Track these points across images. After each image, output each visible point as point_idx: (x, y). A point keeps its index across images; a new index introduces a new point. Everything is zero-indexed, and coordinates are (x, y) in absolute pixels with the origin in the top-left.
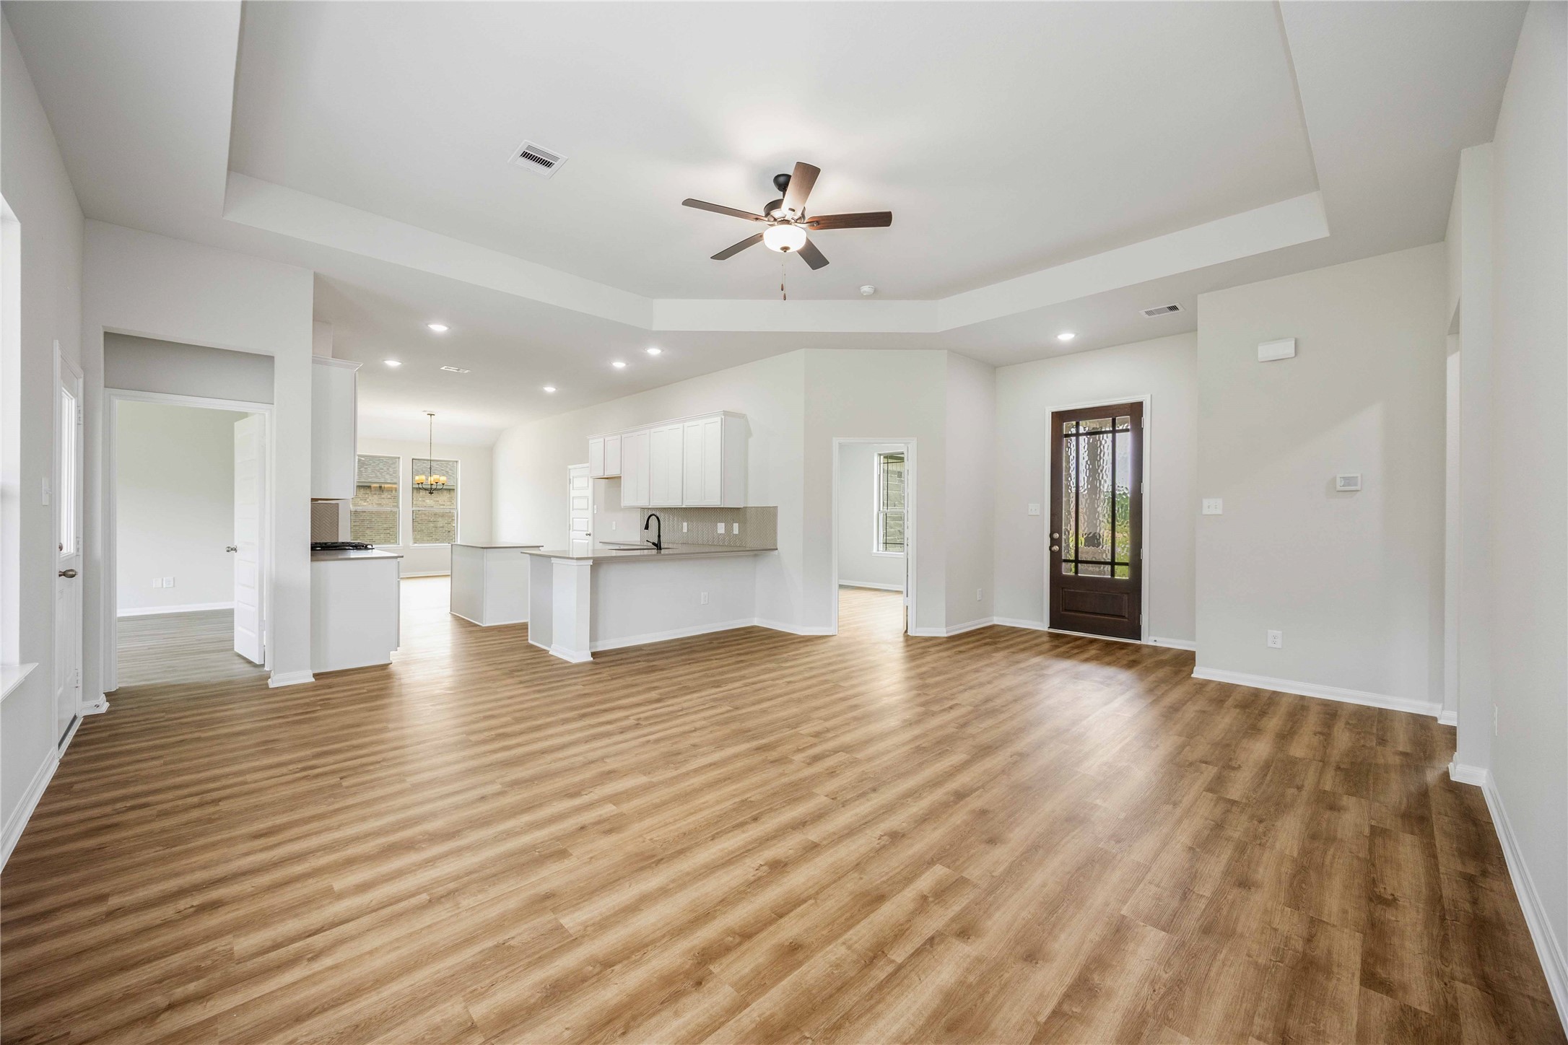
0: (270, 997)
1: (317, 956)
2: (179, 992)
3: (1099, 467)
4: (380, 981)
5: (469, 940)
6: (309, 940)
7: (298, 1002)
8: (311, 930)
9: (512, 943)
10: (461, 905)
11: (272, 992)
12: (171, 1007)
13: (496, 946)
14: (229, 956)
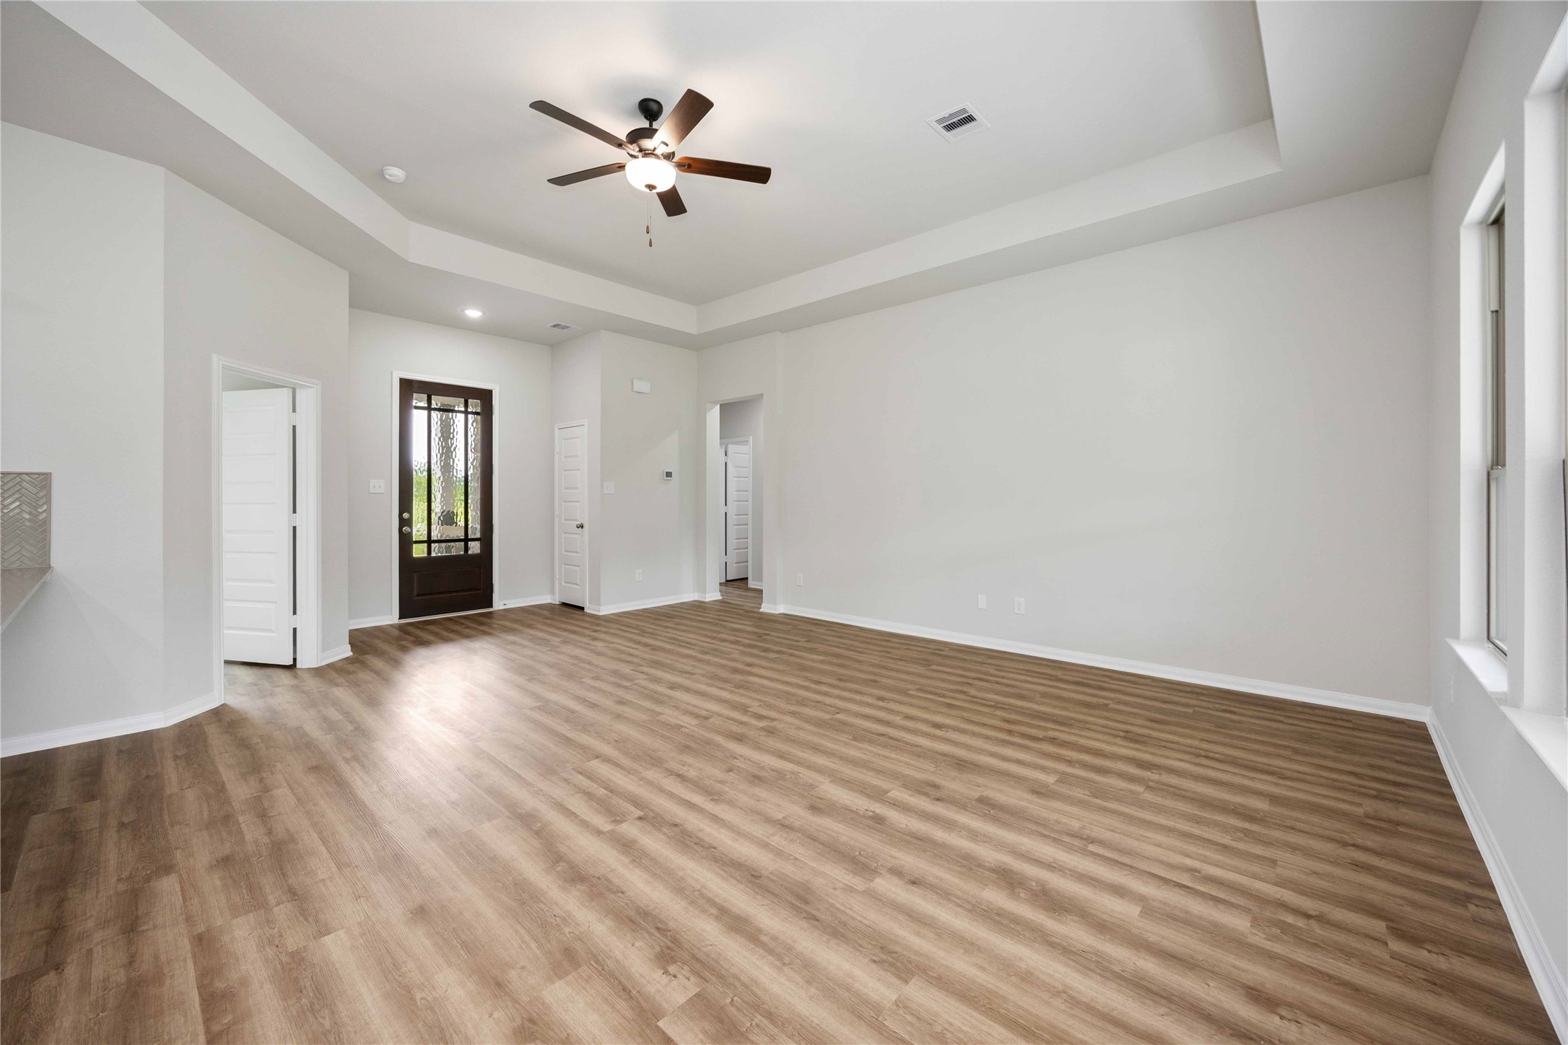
0: (1236, 870)
1: (1192, 871)
2: (1301, 923)
3: (452, 445)
4: (1169, 830)
5: (1106, 810)
6: (1190, 884)
7: (1221, 855)
8: (1184, 891)
9: (1088, 793)
10: (1081, 826)
11: (1233, 872)
12: (1309, 917)
13: (1097, 798)
14: (1255, 922)
